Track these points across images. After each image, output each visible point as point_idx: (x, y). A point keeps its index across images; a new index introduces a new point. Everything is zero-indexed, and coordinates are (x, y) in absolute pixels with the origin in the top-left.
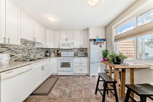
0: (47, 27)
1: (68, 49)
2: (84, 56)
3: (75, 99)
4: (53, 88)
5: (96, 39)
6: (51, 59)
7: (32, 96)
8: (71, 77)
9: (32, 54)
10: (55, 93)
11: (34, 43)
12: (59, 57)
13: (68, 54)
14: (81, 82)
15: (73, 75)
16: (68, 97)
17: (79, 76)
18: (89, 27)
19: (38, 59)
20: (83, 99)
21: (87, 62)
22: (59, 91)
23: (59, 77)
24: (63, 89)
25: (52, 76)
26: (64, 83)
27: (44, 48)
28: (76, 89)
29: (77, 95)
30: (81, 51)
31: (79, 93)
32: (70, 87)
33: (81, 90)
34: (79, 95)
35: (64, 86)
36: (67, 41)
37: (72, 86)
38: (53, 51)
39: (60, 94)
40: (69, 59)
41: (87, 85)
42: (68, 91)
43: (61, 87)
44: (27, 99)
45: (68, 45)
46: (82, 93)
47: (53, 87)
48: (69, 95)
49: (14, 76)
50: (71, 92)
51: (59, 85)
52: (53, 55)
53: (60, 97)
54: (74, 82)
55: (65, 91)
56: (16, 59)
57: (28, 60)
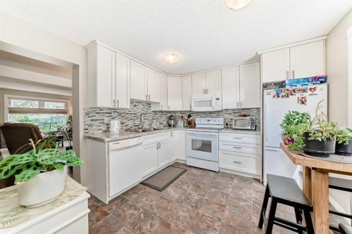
0: (167, 72)
1: (210, 113)
2: (249, 128)
3: (203, 215)
4: (172, 185)
5: (284, 82)
6: (173, 132)
7: (142, 185)
8: (213, 174)
9: (147, 121)
10: (172, 192)
11: (149, 104)
12: (191, 128)
13: (210, 123)
14: (230, 190)
15: (217, 171)
16: (192, 207)
17: (232, 177)
18: (259, 53)
19: (154, 129)
20: (220, 224)
21: (255, 146)
22: (180, 191)
23: (188, 169)
24: (188, 191)
25: (176, 165)
26: (194, 182)
27: (166, 112)
28: (214, 200)
29: (210, 212)
30: (241, 116)
31: (216, 210)
32: (202, 193)
33: (225, 206)
34: (215, 212)
35: (191, 186)
36: (207, 93)
37: (208, 191)
38: (181, 115)
39: (180, 197)
40: (208, 133)
41: (245, 201)
42: (195, 197)
43: (185, 187)
44: (136, 187)
45: (209, 103)
46: (223, 211)
47: (172, 182)
48: (194, 205)
49: (120, 149)
50: (200, 201)
51: (183, 183)
52: (180, 123)
53: (177, 202)
54: (215, 185)
55: (190, 194)
56: (126, 128)
57: (140, 130)
